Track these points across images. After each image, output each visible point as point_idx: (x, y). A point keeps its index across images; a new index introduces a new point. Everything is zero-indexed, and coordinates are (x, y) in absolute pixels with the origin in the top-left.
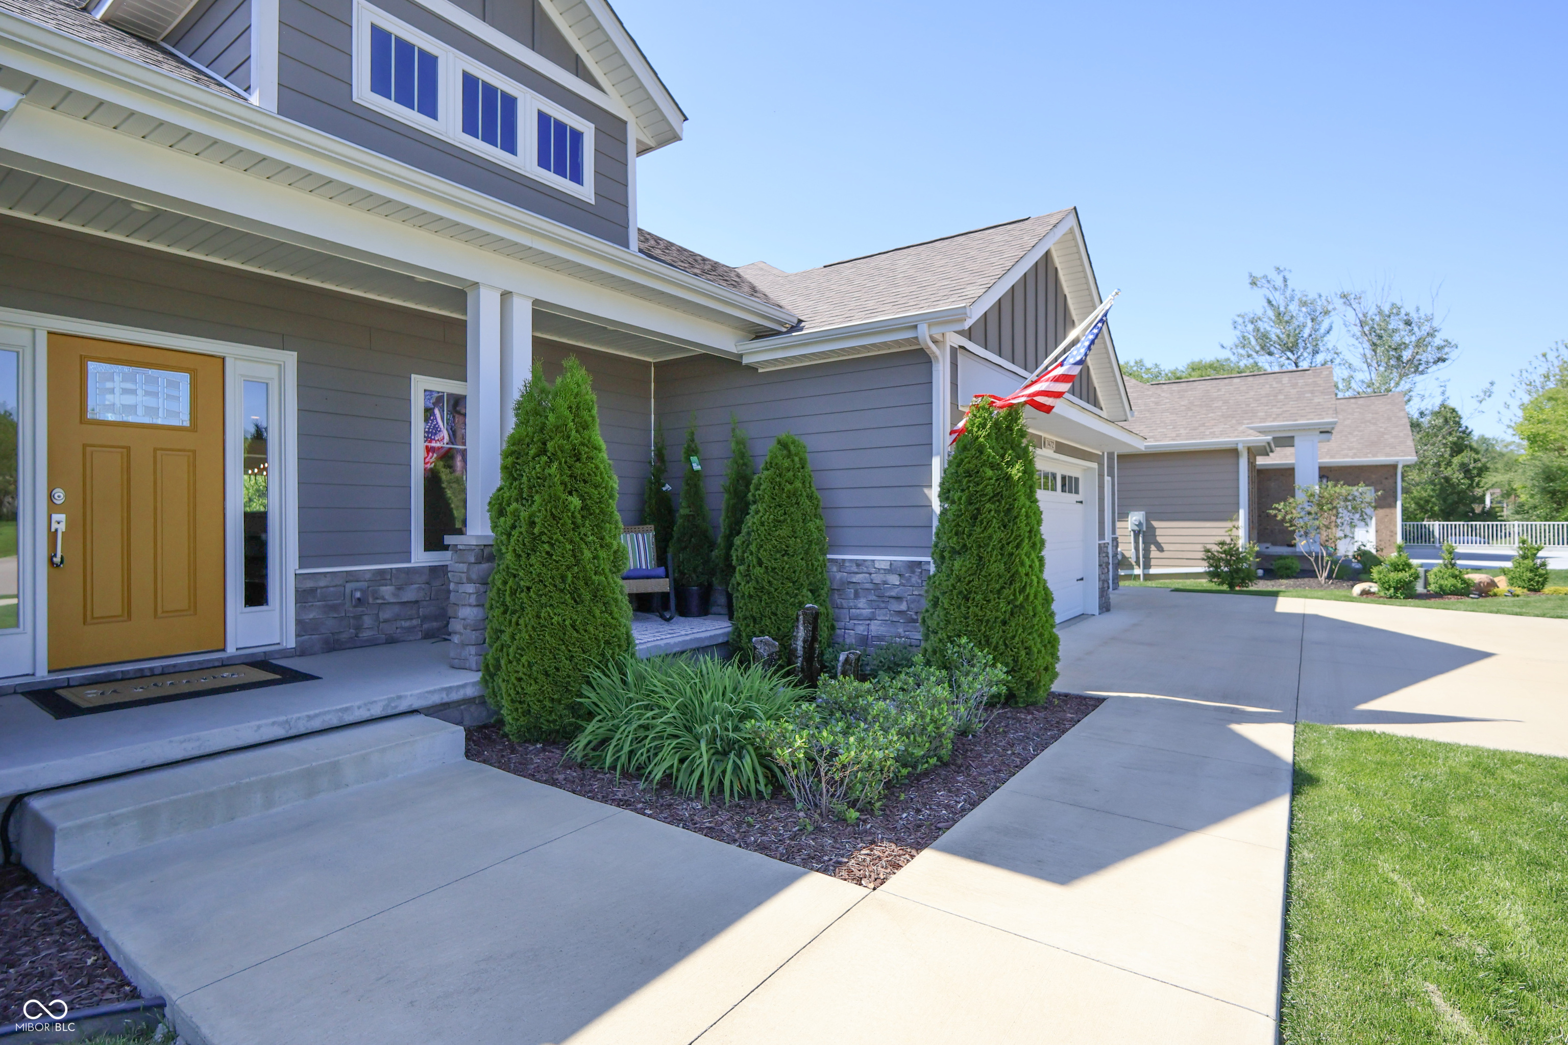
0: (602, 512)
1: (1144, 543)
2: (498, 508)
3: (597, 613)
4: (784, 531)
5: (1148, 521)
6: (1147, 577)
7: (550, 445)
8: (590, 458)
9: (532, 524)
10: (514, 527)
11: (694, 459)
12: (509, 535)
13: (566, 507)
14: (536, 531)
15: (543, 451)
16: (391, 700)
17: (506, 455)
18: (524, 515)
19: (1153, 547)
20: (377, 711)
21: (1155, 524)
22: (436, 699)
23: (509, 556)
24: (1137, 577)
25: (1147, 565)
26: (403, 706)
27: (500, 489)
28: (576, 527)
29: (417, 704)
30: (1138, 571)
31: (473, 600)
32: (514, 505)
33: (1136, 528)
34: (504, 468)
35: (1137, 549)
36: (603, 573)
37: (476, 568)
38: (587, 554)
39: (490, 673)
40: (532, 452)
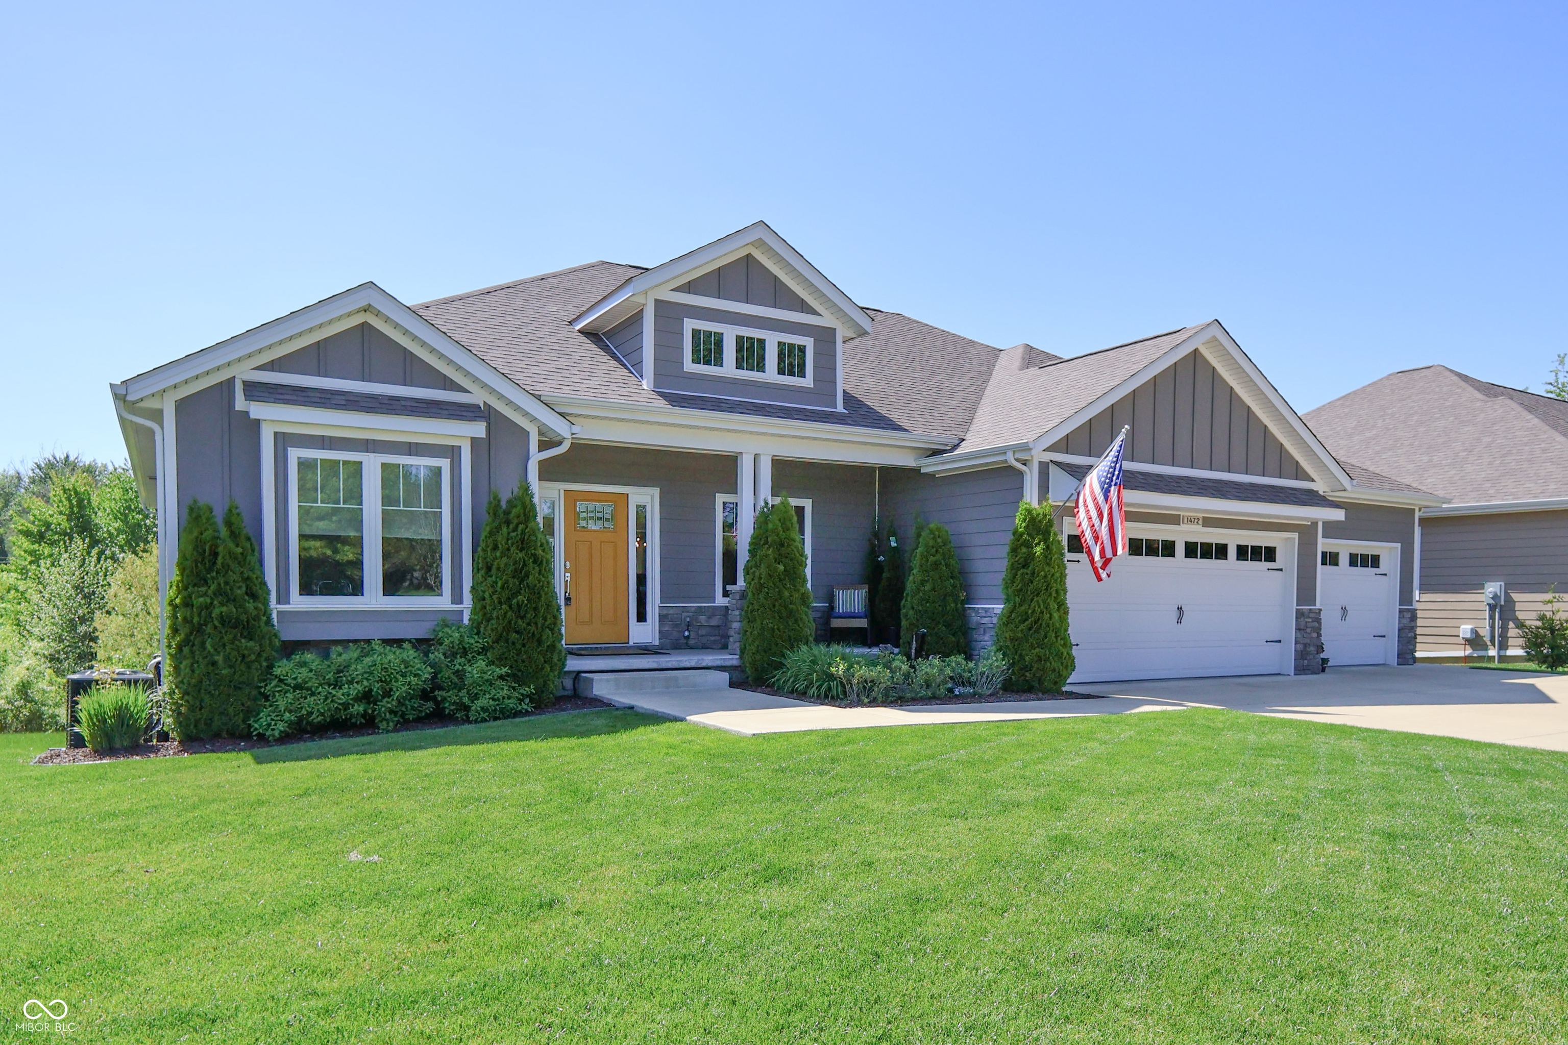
0: (795, 573)
1: (1500, 618)
2: (747, 571)
3: (791, 624)
4: (928, 587)
5: (1506, 593)
6: (1502, 659)
7: (769, 539)
8: (789, 545)
9: (760, 578)
10: (753, 580)
11: (893, 539)
12: (750, 584)
13: (776, 569)
14: (762, 582)
15: (766, 543)
16: (699, 660)
17: (750, 544)
18: (757, 574)
19: (1511, 625)
20: (693, 664)
21: (1516, 596)
22: (719, 663)
23: (750, 594)
24: (1491, 659)
25: (1503, 646)
26: (704, 664)
27: (748, 561)
28: (780, 580)
29: (710, 664)
30: (1492, 652)
31: (738, 618)
32: (754, 569)
33: (1492, 602)
34: (749, 551)
35: (1492, 627)
36: (795, 604)
37: (740, 602)
38: (786, 594)
39: (742, 652)
40: (762, 543)
